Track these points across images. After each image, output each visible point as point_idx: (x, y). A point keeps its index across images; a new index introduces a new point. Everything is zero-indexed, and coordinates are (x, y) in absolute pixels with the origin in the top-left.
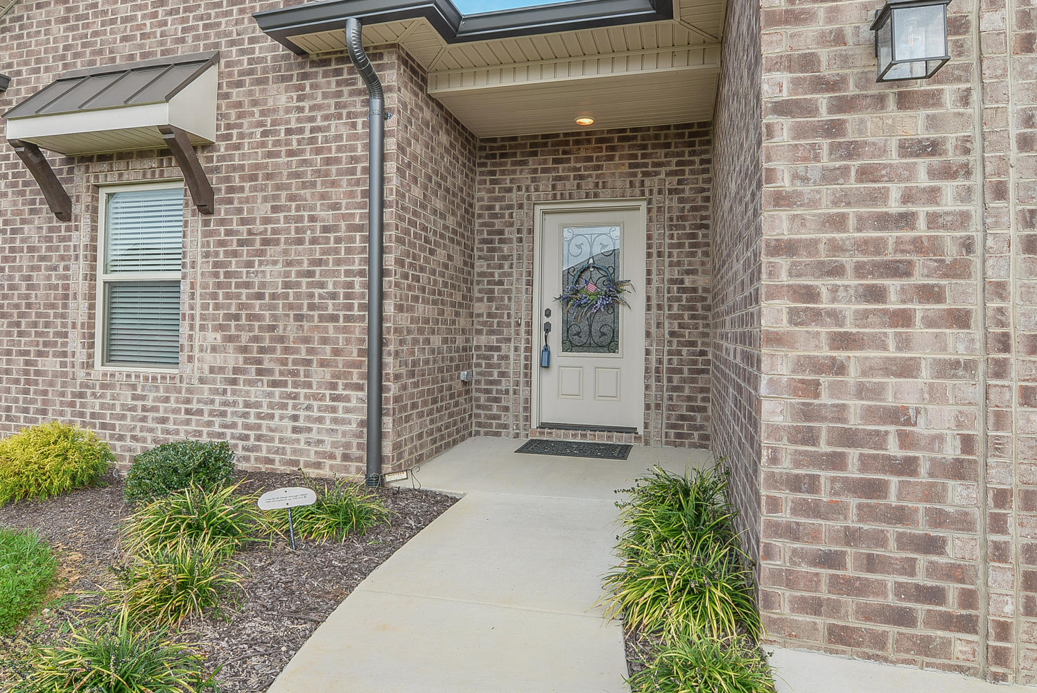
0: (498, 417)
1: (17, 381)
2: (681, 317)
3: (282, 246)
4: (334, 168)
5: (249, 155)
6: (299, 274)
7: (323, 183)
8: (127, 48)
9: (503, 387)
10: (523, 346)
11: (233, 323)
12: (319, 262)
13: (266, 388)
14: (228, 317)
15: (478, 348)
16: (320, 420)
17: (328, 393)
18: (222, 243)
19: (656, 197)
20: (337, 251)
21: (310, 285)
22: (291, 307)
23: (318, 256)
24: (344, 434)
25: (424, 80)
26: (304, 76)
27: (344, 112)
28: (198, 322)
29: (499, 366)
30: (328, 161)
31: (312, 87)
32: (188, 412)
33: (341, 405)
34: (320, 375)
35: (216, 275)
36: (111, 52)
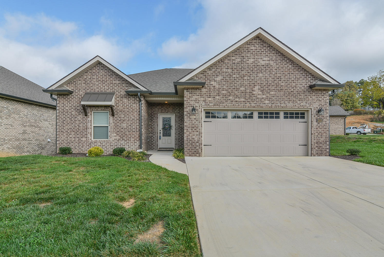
0: (153, 147)
1: (77, 142)
2: (180, 131)
3: (126, 121)
4: (134, 111)
5: (120, 108)
6: (129, 125)
7: (132, 113)
8: (98, 90)
9: (154, 142)
10: (157, 136)
11: (118, 132)
12: (132, 124)
13: (124, 142)
14: (117, 131)
15: (150, 136)
16: (132, 146)
17: (133, 142)
18: (116, 121)
19: (176, 114)
20: (135, 122)
21: (130, 127)
22: (128, 130)
23: (132, 123)
24: (136, 147)
25: (145, 98)
26: (129, 97)
27: (135, 103)
28: (112, 132)
29: (153, 139)
30: (133, 110)
31: (130, 99)
32: (110, 146)
33: (135, 143)
34: (132, 139)
35: (115, 125)
36: (94, 90)
